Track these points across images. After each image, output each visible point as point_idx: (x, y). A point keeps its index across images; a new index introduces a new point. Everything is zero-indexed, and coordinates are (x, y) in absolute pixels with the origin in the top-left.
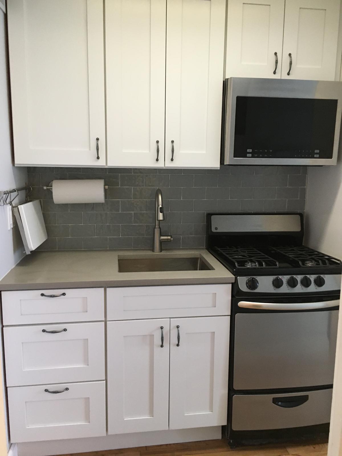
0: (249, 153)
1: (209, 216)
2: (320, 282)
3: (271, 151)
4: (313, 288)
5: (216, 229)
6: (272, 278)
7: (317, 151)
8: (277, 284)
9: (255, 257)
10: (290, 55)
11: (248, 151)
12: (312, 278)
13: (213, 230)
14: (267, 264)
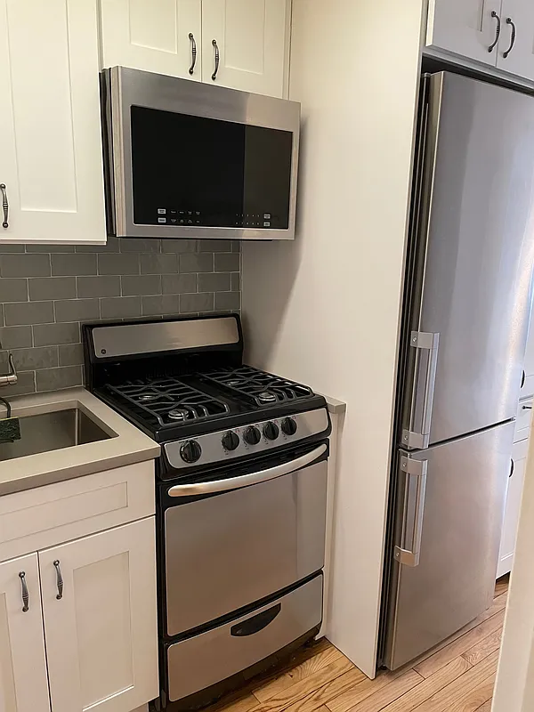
0: (162, 216)
1: (87, 329)
2: (290, 428)
3: (198, 213)
4: (282, 440)
5: (104, 352)
6: (220, 435)
7: (267, 216)
8: (230, 443)
9: (169, 390)
10: (214, 43)
11: (159, 211)
12: (278, 422)
13: (99, 355)
14: (211, 412)
